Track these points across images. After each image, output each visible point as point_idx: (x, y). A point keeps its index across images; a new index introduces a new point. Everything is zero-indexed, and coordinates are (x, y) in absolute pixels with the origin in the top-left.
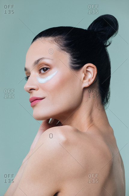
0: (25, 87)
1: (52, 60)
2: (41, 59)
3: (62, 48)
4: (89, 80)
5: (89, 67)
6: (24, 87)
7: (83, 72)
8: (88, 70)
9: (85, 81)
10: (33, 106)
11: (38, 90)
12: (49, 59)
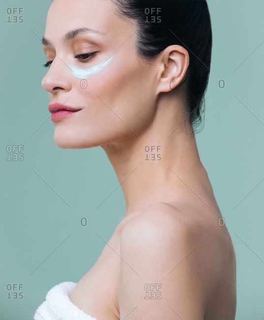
0: (43, 83)
1: (104, 34)
2: (82, 30)
3: (125, 11)
4: (173, 79)
5: (175, 53)
6: (41, 82)
7: (163, 61)
8: (172, 57)
9: (164, 80)
10: (57, 121)
11: (69, 90)
12: (97, 32)
